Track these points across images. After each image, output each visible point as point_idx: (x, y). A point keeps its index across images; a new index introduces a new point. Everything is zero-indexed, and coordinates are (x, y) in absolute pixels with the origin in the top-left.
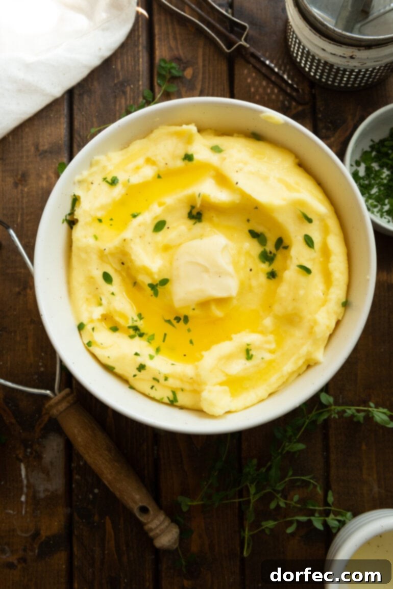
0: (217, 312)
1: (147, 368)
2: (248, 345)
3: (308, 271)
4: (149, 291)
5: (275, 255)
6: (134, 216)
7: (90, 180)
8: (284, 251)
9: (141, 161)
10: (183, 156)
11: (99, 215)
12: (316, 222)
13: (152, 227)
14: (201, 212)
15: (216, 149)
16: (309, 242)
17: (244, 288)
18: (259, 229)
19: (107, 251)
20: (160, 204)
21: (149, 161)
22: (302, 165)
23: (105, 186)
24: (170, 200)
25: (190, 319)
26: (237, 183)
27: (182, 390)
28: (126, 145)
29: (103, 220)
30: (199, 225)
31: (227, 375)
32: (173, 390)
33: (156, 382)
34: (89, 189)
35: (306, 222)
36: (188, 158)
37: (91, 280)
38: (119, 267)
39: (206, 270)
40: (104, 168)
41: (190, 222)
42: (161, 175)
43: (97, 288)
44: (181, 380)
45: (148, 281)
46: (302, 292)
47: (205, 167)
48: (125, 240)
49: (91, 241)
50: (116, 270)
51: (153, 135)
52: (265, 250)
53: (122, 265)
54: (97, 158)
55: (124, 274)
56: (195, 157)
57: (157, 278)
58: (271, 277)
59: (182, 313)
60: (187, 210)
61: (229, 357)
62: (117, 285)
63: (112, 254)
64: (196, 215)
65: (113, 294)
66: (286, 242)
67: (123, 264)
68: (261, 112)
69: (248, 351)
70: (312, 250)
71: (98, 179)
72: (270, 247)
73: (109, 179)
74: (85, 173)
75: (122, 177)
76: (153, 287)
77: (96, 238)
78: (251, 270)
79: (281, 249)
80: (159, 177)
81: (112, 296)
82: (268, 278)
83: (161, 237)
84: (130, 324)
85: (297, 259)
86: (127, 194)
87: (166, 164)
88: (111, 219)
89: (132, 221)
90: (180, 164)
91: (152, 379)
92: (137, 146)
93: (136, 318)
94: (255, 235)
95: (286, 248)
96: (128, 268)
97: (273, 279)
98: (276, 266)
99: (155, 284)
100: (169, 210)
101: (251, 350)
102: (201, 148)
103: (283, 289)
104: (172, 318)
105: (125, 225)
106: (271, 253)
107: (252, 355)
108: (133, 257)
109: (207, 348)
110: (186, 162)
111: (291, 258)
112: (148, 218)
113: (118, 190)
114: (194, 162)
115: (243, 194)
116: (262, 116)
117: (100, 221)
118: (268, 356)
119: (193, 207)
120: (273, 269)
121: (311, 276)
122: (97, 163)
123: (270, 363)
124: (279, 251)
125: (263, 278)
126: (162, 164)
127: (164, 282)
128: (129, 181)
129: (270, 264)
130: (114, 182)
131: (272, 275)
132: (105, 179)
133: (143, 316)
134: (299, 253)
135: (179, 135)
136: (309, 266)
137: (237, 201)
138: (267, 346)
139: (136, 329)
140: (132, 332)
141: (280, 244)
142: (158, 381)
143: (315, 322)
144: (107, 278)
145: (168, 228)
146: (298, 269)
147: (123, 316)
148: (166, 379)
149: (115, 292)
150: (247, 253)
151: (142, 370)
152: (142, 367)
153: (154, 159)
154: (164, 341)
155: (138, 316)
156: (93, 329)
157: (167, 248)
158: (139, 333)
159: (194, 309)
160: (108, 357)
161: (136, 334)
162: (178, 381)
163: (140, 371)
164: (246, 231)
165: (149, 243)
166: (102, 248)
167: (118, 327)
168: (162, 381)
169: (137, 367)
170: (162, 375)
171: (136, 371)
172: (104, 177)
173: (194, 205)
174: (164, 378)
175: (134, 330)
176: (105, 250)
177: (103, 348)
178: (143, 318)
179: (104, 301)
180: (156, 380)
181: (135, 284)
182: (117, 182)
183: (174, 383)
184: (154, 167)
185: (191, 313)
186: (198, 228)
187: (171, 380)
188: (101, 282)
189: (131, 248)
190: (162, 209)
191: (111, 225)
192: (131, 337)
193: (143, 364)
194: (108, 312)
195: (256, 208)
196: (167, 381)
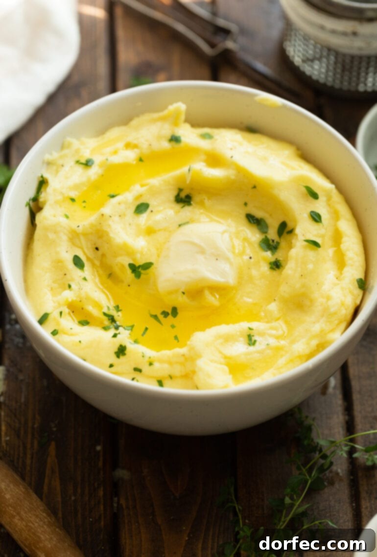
0: (212, 300)
1: (127, 352)
2: (250, 329)
3: (316, 244)
4: (129, 274)
5: (278, 243)
6: (113, 196)
7: (61, 162)
8: (288, 237)
9: (120, 145)
10: (169, 137)
11: (73, 194)
12: (322, 198)
13: (133, 208)
14: (191, 196)
15: (206, 136)
16: (316, 218)
17: (243, 278)
18: (259, 214)
19: (80, 230)
20: (142, 186)
21: (128, 146)
23: (80, 169)
24: (156, 181)
25: (178, 311)
26: (232, 157)
27: (171, 377)
29: (76, 200)
30: (188, 209)
31: (226, 357)
32: (159, 379)
33: (138, 373)
34: (57, 172)
35: (311, 199)
36: (175, 139)
37: (58, 264)
38: (91, 253)
39: (202, 251)
40: (77, 151)
41: (178, 207)
42: (143, 159)
43: (65, 274)
44: (170, 363)
45: (126, 261)
46: (310, 266)
47: (193, 152)
48: (103, 215)
49: (63, 220)
50: (88, 259)
51: (134, 122)
52: (266, 237)
53: (96, 251)
54: (69, 139)
55: (97, 263)
56: (183, 139)
57: (140, 261)
58: (274, 267)
59: (170, 302)
60: (175, 193)
61: (228, 339)
62: (88, 271)
63: (85, 235)
64: (184, 199)
65: (85, 279)
66: (290, 225)
67: (97, 249)
68: (255, 95)
69: (250, 337)
70: (320, 224)
71: (70, 163)
72: (272, 234)
73: (83, 161)
74: (55, 155)
75: (97, 159)
76: (134, 268)
77: (67, 217)
78: (251, 258)
79: (285, 234)
80: (141, 160)
81: (84, 282)
82: (272, 268)
83: (144, 218)
84: (106, 310)
85: (303, 235)
86: (103, 175)
87: (150, 145)
88: (84, 202)
89: (109, 200)
90: (166, 145)
91: (133, 371)
92: (114, 133)
93: (111, 308)
94: (253, 220)
95: (291, 232)
96: (103, 255)
97: (277, 269)
98: (279, 255)
99: (137, 265)
100: (153, 191)
101: (253, 336)
103: (289, 269)
104: (158, 313)
105: (102, 205)
106: (273, 241)
107: (255, 341)
108: (111, 235)
109: (203, 329)
110: (173, 143)
111: (296, 235)
112: (128, 198)
113: (94, 172)
114: (182, 145)
115: (239, 169)
116: (257, 98)
117: (73, 200)
118: (273, 342)
119: (180, 190)
120: (276, 259)
121: (320, 250)
122: (69, 145)
123: (278, 349)
124: (282, 237)
125: (265, 268)
126: (144, 145)
127: (148, 266)
128: (107, 160)
129: (273, 253)
130: (88, 164)
131: (276, 265)
132: (78, 162)
133: (120, 308)
134: (304, 229)
135: (163, 119)
136: (319, 241)
137: (233, 177)
138: (274, 332)
139: (112, 319)
140: (107, 322)
141: (285, 229)
142: (140, 371)
143: (328, 298)
144: (78, 262)
145: (152, 211)
146: (306, 243)
147: (98, 305)
148: (151, 364)
149: (87, 278)
150: (245, 240)
151: (121, 354)
152: (121, 351)
153: (135, 142)
154: (143, 335)
155: (115, 307)
156: (61, 313)
157: (150, 231)
158: (115, 324)
159: (184, 293)
160: (80, 342)
161: (112, 326)
162: (166, 366)
163: (118, 357)
164: (243, 217)
165: (130, 224)
166: (74, 227)
167: (89, 320)
168: (145, 369)
169: (116, 350)
170: (147, 359)
171: (114, 356)
172: (77, 158)
173: (182, 187)
174: (148, 364)
175: (109, 319)
176: (78, 226)
177: (72, 335)
178: (120, 310)
179: (73, 286)
180: (138, 370)
181: (110, 276)
182: (93, 163)
183: (160, 369)
184: (136, 150)
185: (181, 301)
186: (187, 212)
187: (157, 365)
188: (71, 265)
189: (109, 225)
190: (145, 188)
191: (85, 207)
192: (106, 328)
193: (123, 345)
194: (78, 300)
195: (255, 187)
196: (152, 367)
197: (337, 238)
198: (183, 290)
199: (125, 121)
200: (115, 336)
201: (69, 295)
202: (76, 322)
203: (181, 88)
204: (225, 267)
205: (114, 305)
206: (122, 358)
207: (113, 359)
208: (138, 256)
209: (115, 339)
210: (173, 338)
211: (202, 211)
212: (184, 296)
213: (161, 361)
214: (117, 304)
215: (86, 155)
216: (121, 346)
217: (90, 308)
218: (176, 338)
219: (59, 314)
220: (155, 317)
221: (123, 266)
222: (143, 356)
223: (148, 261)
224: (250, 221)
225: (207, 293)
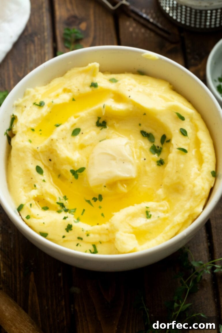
0: (123, 189)
1: (73, 228)
2: (147, 208)
3: (185, 151)
4: (71, 176)
5: (161, 148)
6: (58, 126)
7: (24, 104)
8: (167, 144)
9: (60, 90)
10: (90, 84)
11: (32, 126)
12: (187, 120)
13: (71, 132)
14: (106, 121)
15: (113, 81)
16: (184, 133)
17: (141, 172)
18: (148, 130)
19: (39, 150)
20: (76, 117)
21: (65, 90)
22: (176, 89)
23: (36, 108)
24: (83, 114)
25: (103, 197)
26: (130, 96)
27: (101, 243)
28: (48, 82)
29: (35, 130)
30: (104, 130)
31: (133, 228)
32: (94, 244)
33: (81, 240)
34: (23, 111)
35: (180, 120)
36: (94, 85)
37: (27, 172)
38: (47, 163)
39: (114, 159)
40: (34, 96)
41: (98, 129)
42: (75, 99)
43: (32, 178)
44: (100, 234)
45: (69, 168)
46: (182, 166)
47: (105, 92)
48: (52, 140)
49: (28, 144)
50: (45, 166)
51: (68, 74)
52: (154, 145)
53: (50, 161)
54: (28, 89)
55: (51, 169)
56: (98, 84)
57: (77, 167)
58: (160, 164)
59: (97, 192)
60: (96, 120)
61: (134, 216)
62: (46, 175)
63: (42, 152)
64: (102, 124)
65: (44, 181)
66: (168, 137)
67: (50, 160)
68: (142, 53)
69: (147, 213)
70: (186, 137)
71: (30, 104)
72: (157, 143)
73: (38, 103)
74: (21, 100)
75: (47, 101)
76: (74, 172)
77: (30, 141)
78: (145, 159)
79: (165, 142)
80: (73, 100)
81: (44, 183)
82: (158, 165)
83: (77, 139)
84: (58, 201)
85: (177, 145)
86: (50, 112)
87: (79, 90)
88: (40, 130)
89: (56, 128)
90: (88, 89)
91: (77, 239)
92: (56, 82)
93: (62, 198)
94: (146, 135)
95: (169, 141)
96: (54, 164)
97: (161, 165)
98: (163, 156)
99: (75, 170)
100: (83, 121)
101: (149, 212)
102: (102, 80)
103: (169, 167)
104: (90, 198)
105: (51, 132)
106: (158, 147)
107: (151, 215)
108: (58, 152)
109: (118, 210)
110: (93, 88)
111: (172, 144)
112: (67, 126)
113: (45, 110)
114: (98, 88)
115: (135, 104)
116: (143, 55)
117: (33, 130)
118: (162, 215)
119: (99, 118)
120: (161, 159)
121: (188, 154)
122: (29, 93)
123: (165, 219)
124: (164, 145)
125: (154, 165)
126: (75, 90)
127: (82, 170)
128: (53, 102)
129: (158, 155)
130: (41, 105)
131: (161, 163)
132: (34, 104)
133: (67, 198)
134: (177, 141)
135: (86, 72)
136: (186, 148)
137: (131, 109)
138: (162, 208)
139: (62, 205)
140: (59, 208)
141: (165, 139)
142: (81, 239)
143: (194, 186)
144: (39, 170)
145: (82, 133)
146: (178, 150)
147: (53, 197)
148: (88, 235)
149: (45, 180)
150: (141, 148)
151: (69, 230)
152: (69, 228)
153: (69, 88)
154: (82, 214)
155: (63, 197)
156: (31, 205)
157: (82, 147)
158: (64, 209)
159: (105, 186)
160: (44, 223)
161: (63, 210)
162: (97, 236)
163: (68, 231)
164: (139, 132)
165: (69, 143)
166: (35, 147)
167: (48, 207)
168: (85, 237)
169: (66, 227)
170: (85, 232)
171: (65, 231)
172: (34, 102)
173: (100, 116)
174: (86, 235)
175: (61, 206)
176: (38, 148)
177: (39, 218)
178: (67, 199)
179: (37, 186)
180: (80, 238)
181: (59, 176)
182: (44, 104)
183: (94, 238)
184: (70, 94)
185: (103, 191)
186: (104, 132)
187: (91, 236)
188: (35, 172)
189: (57, 146)
190: (77, 119)
191: (41, 134)
192: (59, 212)
193: (70, 224)
194: (41, 194)
195: (145, 114)
196: (89, 237)
197: (197, 143)
198: (104, 185)
199: (62, 74)
200: (65, 218)
201: (34, 193)
202: (41, 208)
203: (96, 51)
204: (130, 167)
205: (63, 196)
206: (70, 232)
207: (65, 233)
208: (76, 164)
209: (64, 220)
210: (101, 215)
211: (112, 131)
212: (106, 189)
213: (94, 233)
214: (65, 195)
215: (39, 98)
216: (69, 225)
217: (49, 199)
218: (102, 215)
219: (30, 206)
220: (89, 202)
221: (67, 171)
222: (83, 231)
223: (82, 167)
224: (143, 135)
225: (119, 185)
